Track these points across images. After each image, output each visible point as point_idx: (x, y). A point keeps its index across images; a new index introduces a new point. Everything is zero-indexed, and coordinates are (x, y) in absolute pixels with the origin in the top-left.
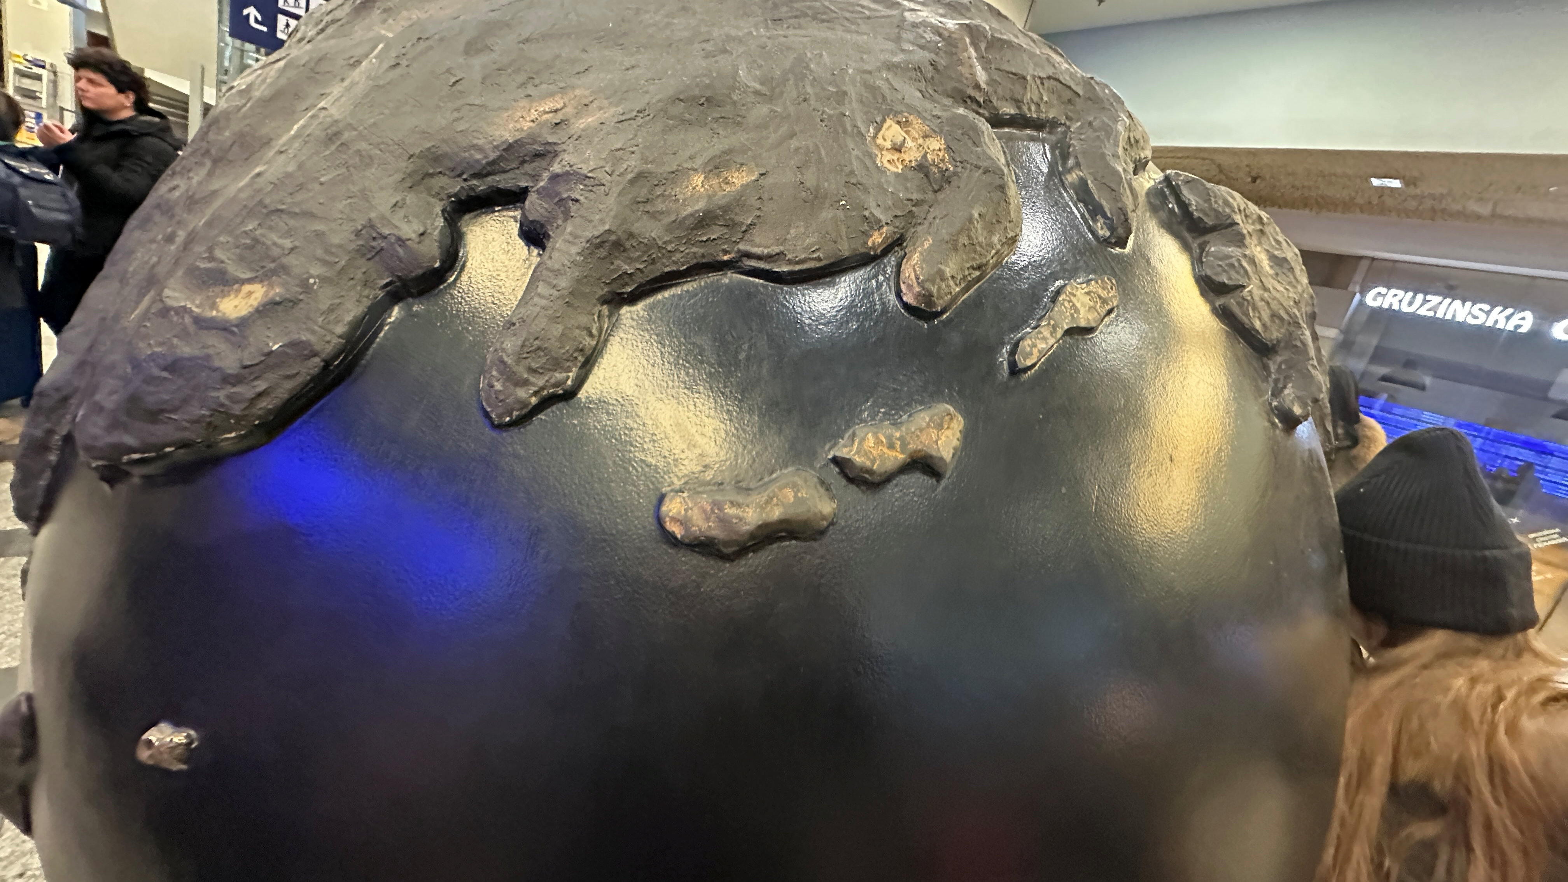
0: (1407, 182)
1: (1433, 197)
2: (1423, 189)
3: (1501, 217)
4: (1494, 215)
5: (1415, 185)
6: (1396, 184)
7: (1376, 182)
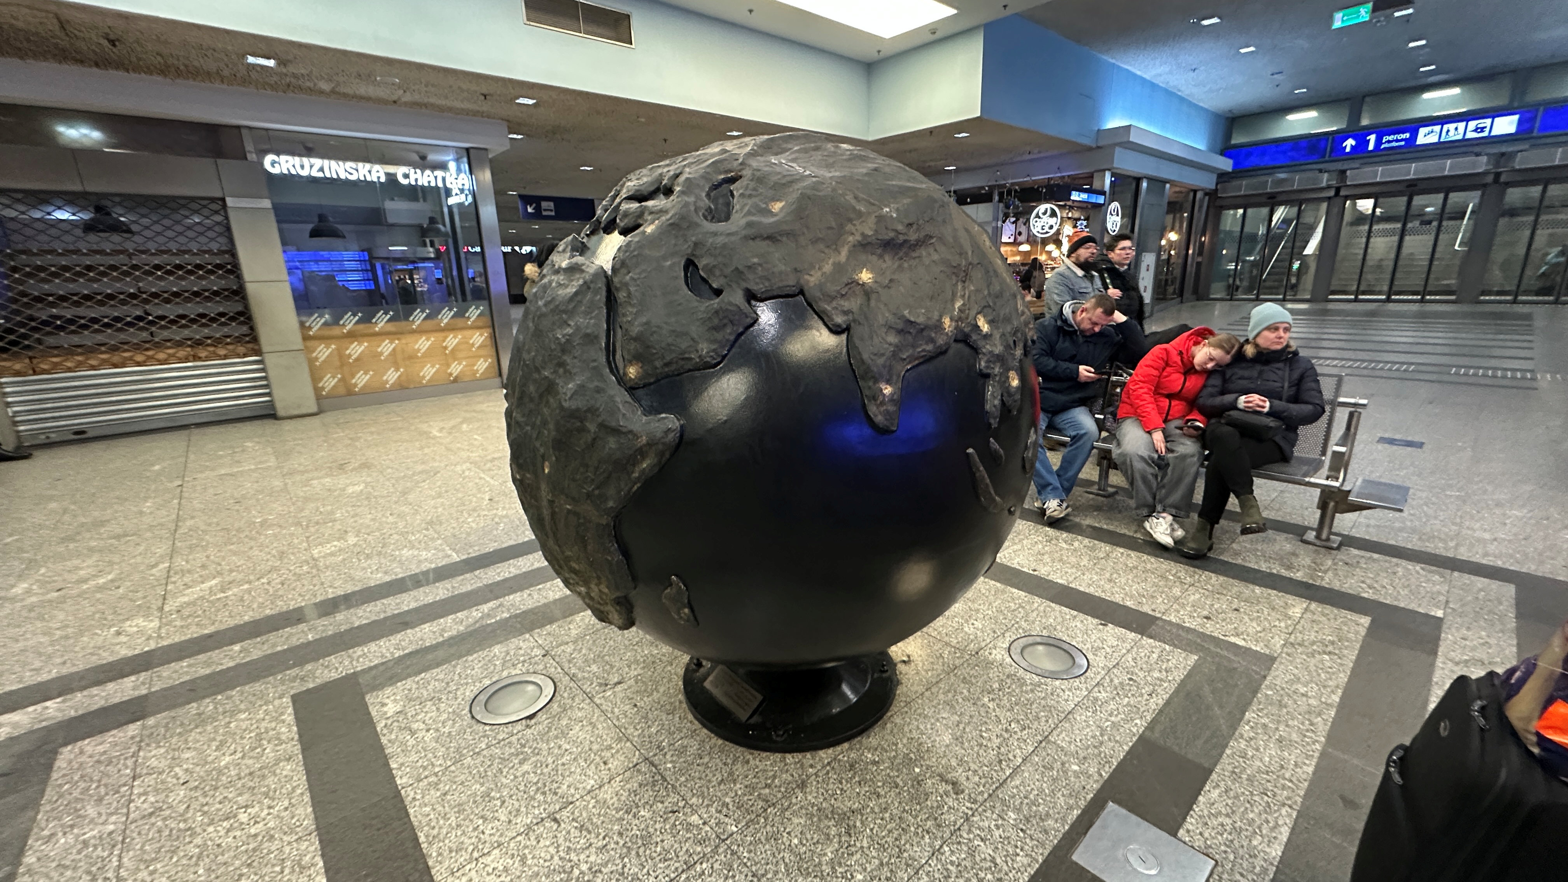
0: (281, 62)
1: (295, 76)
2: (291, 69)
3: (339, 93)
4: (333, 92)
5: (285, 65)
6: (271, 63)
7: (251, 60)
